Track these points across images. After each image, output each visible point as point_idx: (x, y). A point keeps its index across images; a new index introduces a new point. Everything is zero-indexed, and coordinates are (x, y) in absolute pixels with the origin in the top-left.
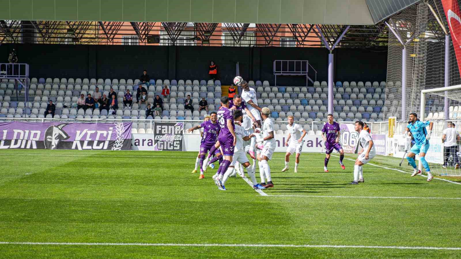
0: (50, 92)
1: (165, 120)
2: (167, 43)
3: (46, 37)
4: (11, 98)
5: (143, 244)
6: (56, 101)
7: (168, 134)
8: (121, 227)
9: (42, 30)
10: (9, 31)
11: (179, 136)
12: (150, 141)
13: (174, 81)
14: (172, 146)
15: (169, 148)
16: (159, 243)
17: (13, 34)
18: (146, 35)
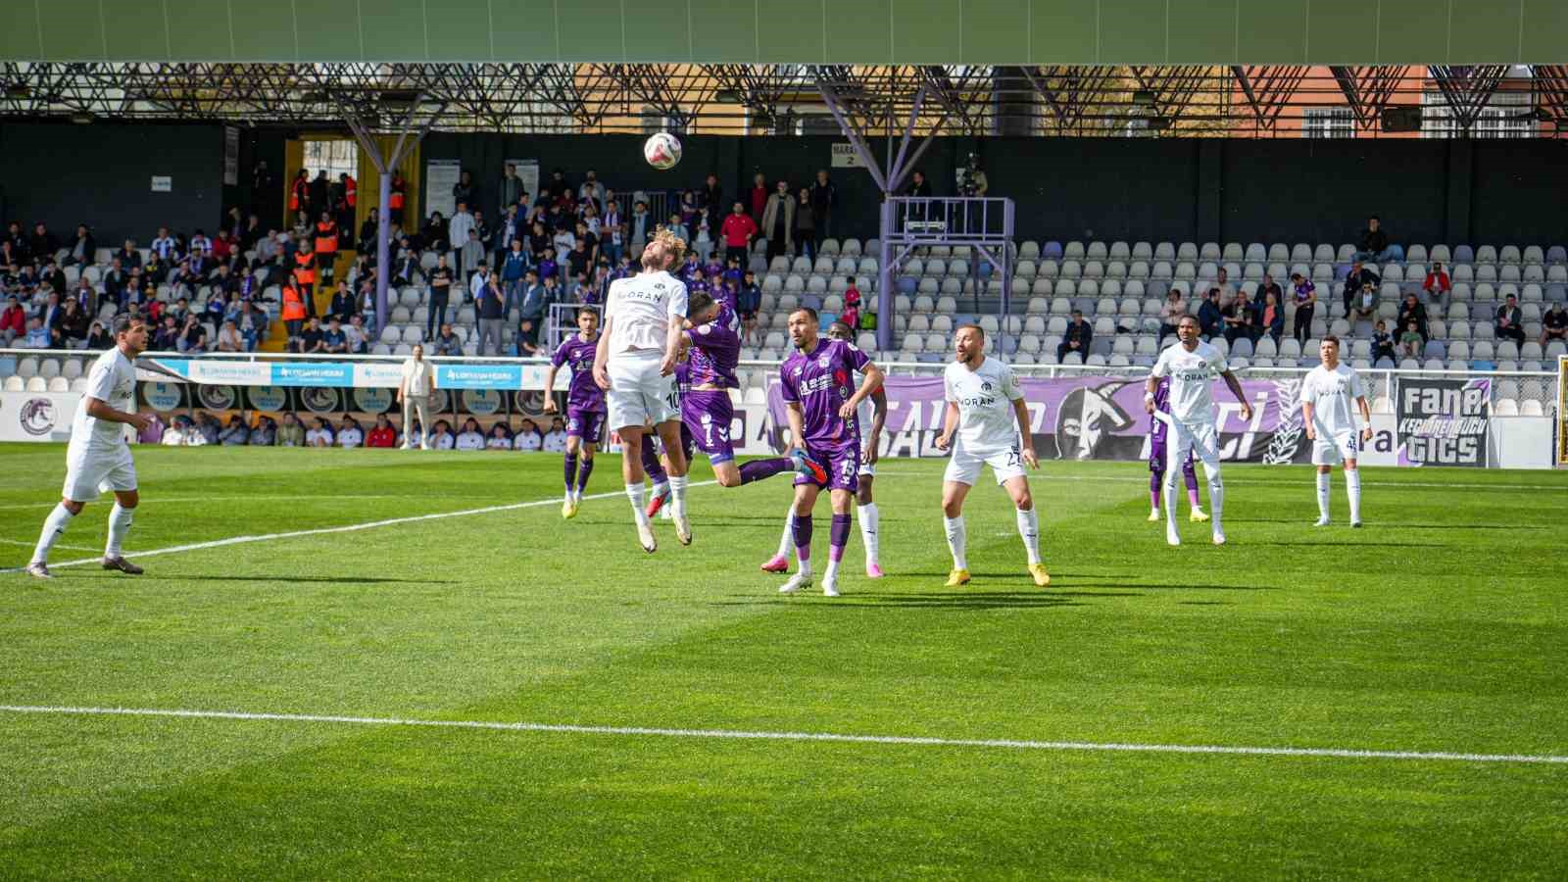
0: (1077, 286)
1: (1434, 370)
2: (1444, 131)
3: (1069, 115)
4: (957, 302)
6: (1095, 312)
7: (1442, 415)
8: (1284, 699)
9: (1057, 95)
10: (956, 100)
11: (1475, 421)
12: (1386, 436)
13: (1464, 250)
14: (1453, 454)
15: (1443, 459)
16: (1404, 750)
17: (968, 107)
18: (1379, 106)
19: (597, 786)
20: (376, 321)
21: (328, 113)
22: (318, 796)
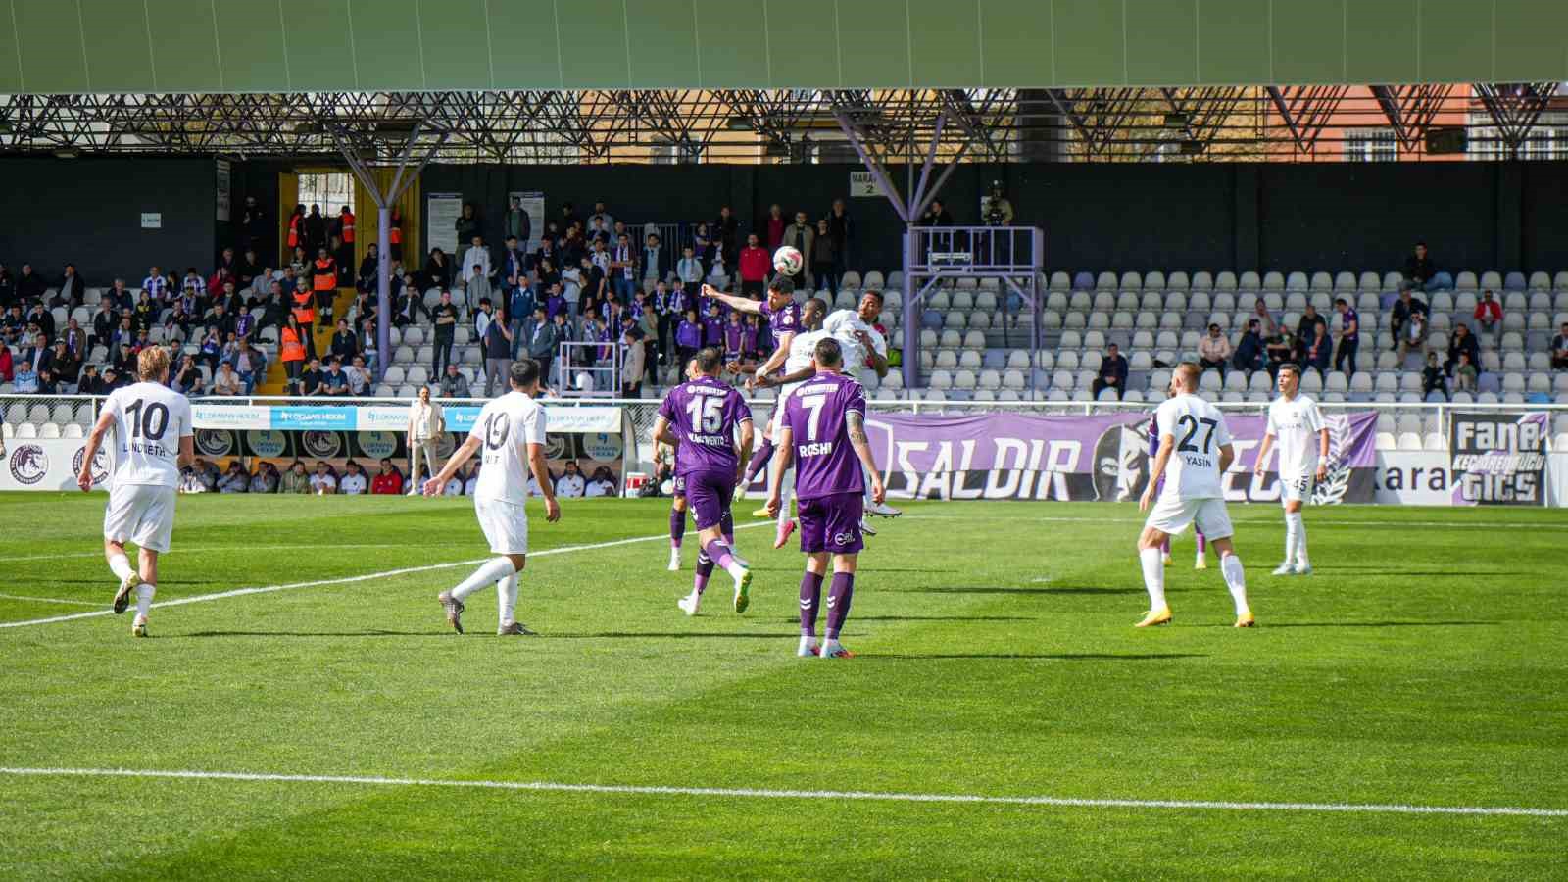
0: (1111, 318)
1: (1488, 403)
2: (1492, 152)
3: (1097, 140)
4: (986, 337)
5: (1412, 809)
6: (1131, 345)
7: (1497, 451)
8: (1340, 752)
9: (1084, 120)
10: (978, 125)
11: (1533, 456)
12: (1438, 474)
13: (1516, 278)
14: (1510, 491)
15: (1500, 497)
16: (1467, 805)
17: (991, 133)
18: (1423, 127)
19: (620, 848)
20: (378, 363)
21: (323, 145)
22: (329, 860)
